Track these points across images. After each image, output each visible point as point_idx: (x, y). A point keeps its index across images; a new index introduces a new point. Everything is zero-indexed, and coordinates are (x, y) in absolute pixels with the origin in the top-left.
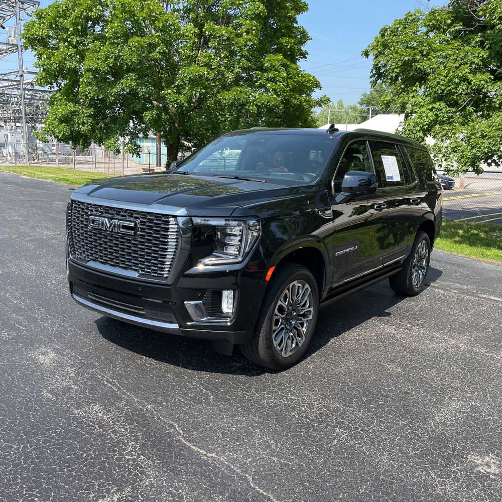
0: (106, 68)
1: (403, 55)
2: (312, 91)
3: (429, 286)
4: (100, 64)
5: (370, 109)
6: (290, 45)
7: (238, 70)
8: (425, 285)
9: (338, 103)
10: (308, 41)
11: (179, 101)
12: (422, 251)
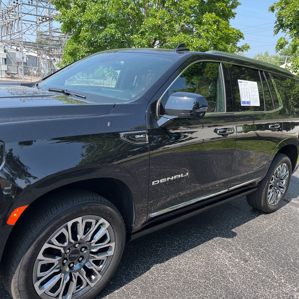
0: (96, 20)
1: (297, 7)
2: (237, 41)
3: (288, 202)
4: (92, 17)
5: (286, 58)
6: (222, 7)
7: (183, 23)
8: (285, 200)
9: (265, 53)
10: (239, 5)
11: (142, 43)
12: (282, 172)
